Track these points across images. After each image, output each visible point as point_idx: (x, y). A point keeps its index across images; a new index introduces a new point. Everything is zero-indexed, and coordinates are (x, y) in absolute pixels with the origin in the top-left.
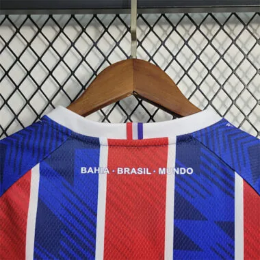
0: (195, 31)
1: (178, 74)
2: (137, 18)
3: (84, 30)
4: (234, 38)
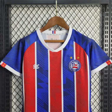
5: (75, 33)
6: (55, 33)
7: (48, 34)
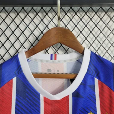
0: (85, 15)
1: (77, 33)
2: (60, 9)
3: (37, 14)
4: (101, 18)
5: (96, 59)
6: (55, 59)
7: (41, 61)
